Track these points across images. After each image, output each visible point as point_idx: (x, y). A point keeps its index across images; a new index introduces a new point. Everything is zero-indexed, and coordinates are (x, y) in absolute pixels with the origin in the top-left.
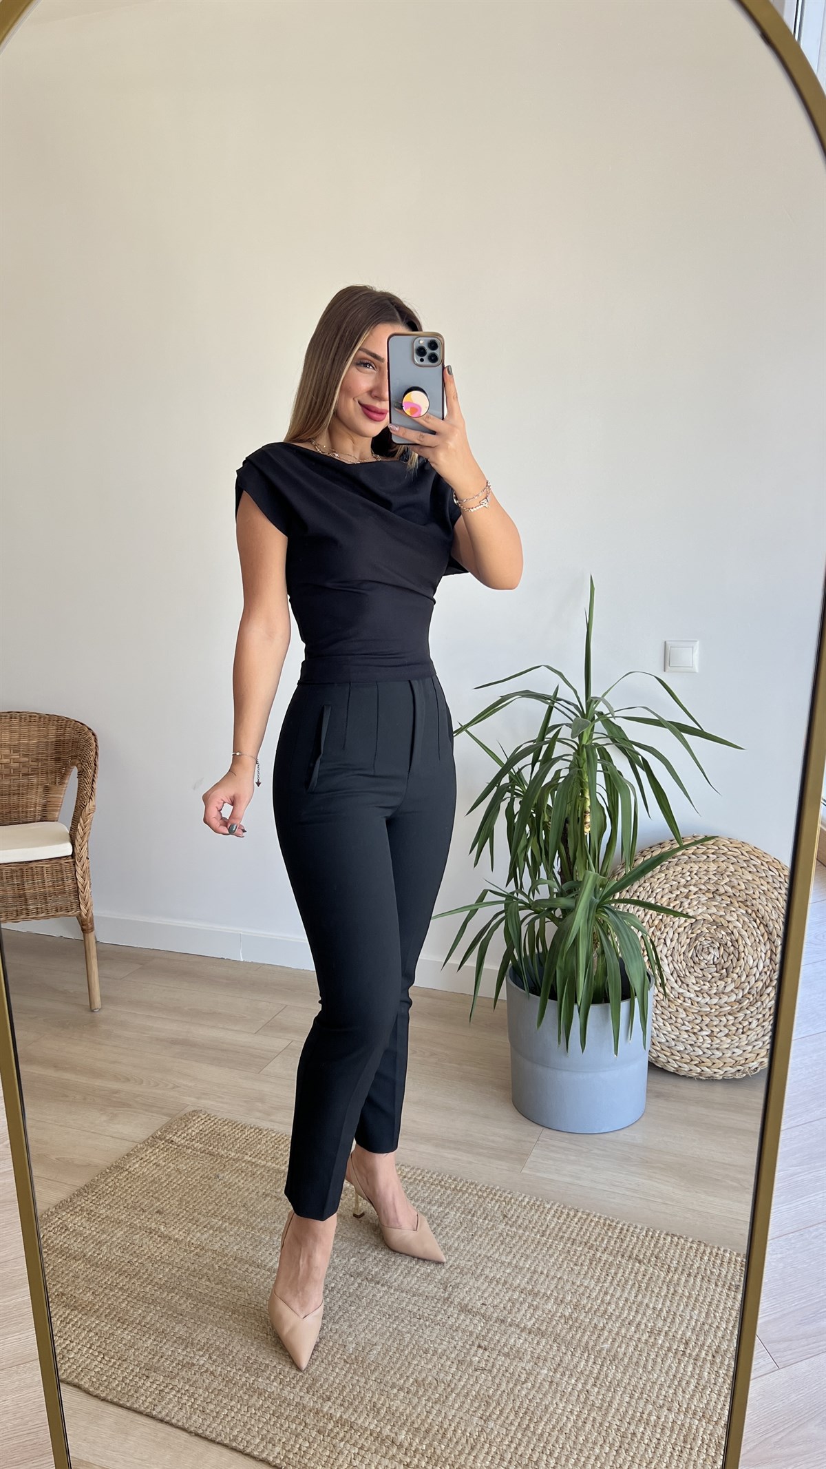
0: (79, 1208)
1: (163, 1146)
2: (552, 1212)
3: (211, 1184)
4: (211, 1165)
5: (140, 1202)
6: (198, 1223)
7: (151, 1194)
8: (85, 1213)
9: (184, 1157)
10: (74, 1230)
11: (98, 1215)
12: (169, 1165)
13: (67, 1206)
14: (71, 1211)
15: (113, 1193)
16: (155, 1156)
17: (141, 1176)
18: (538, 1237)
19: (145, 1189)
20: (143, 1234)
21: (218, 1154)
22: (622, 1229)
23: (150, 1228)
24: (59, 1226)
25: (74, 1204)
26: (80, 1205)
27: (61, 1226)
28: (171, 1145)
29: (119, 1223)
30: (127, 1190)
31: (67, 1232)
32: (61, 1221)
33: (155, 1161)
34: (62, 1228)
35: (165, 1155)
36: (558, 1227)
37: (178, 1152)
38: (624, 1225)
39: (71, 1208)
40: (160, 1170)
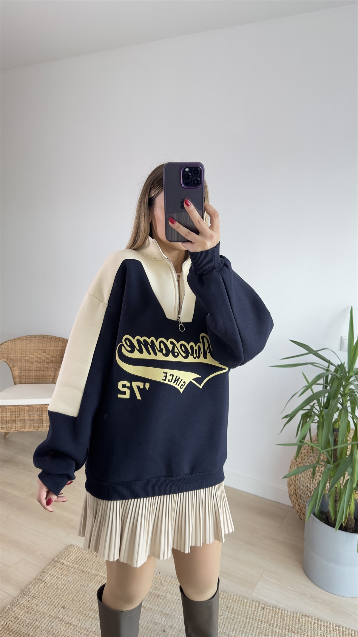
0: (22, 605)
1: (59, 567)
2: (248, 604)
3: (86, 590)
4: (85, 578)
5: (53, 601)
6: (83, 615)
7: (57, 596)
8: (26, 609)
9: (70, 573)
10: (22, 619)
11: (32, 610)
12: (64, 577)
13: (16, 605)
14: (19, 607)
15: (38, 596)
16: (56, 573)
17: (51, 585)
18: (245, 619)
19: (54, 593)
20: (57, 622)
21: (86, 571)
22: (281, 613)
23: (60, 618)
24: (13, 617)
25: (20, 603)
26: (23, 603)
27: (15, 617)
28: (63, 566)
29: (44, 614)
30: (45, 594)
31: (18, 621)
32: (14, 614)
33: (57, 576)
34: (15, 618)
35: (61, 572)
36: (253, 613)
37: (67, 570)
38: (282, 610)
39: (18, 606)
40: (59, 581)
